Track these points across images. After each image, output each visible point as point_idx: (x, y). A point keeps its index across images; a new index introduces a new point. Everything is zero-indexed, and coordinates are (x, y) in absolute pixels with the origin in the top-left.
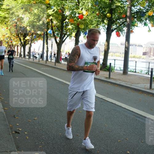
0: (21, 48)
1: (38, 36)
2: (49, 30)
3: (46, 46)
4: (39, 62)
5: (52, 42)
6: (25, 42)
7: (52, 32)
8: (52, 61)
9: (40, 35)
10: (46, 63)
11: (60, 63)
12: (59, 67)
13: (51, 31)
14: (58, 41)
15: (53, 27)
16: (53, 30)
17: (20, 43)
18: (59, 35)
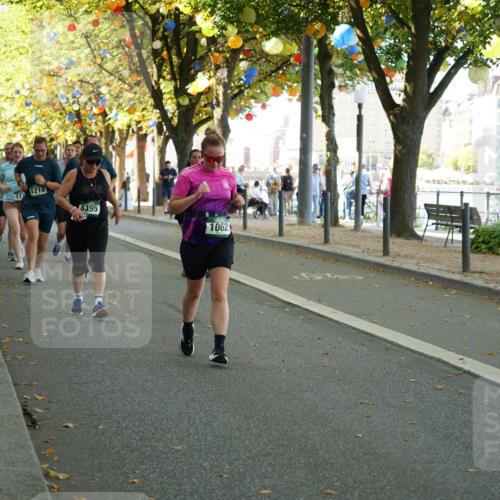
0: (162, 151)
1: (267, 68)
2: (341, 29)
3: (319, 128)
4: (281, 233)
5: (360, 106)
6: (186, 113)
7: (354, 40)
8: (365, 225)
9: (283, 62)
10: (326, 240)
11: (413, 236)
12: (410, 265)
13: (348, 31)
14: (398, 99)
15: (360, 8)
16: (363, 29)
17: (154, 116)
18: (405, 57)
